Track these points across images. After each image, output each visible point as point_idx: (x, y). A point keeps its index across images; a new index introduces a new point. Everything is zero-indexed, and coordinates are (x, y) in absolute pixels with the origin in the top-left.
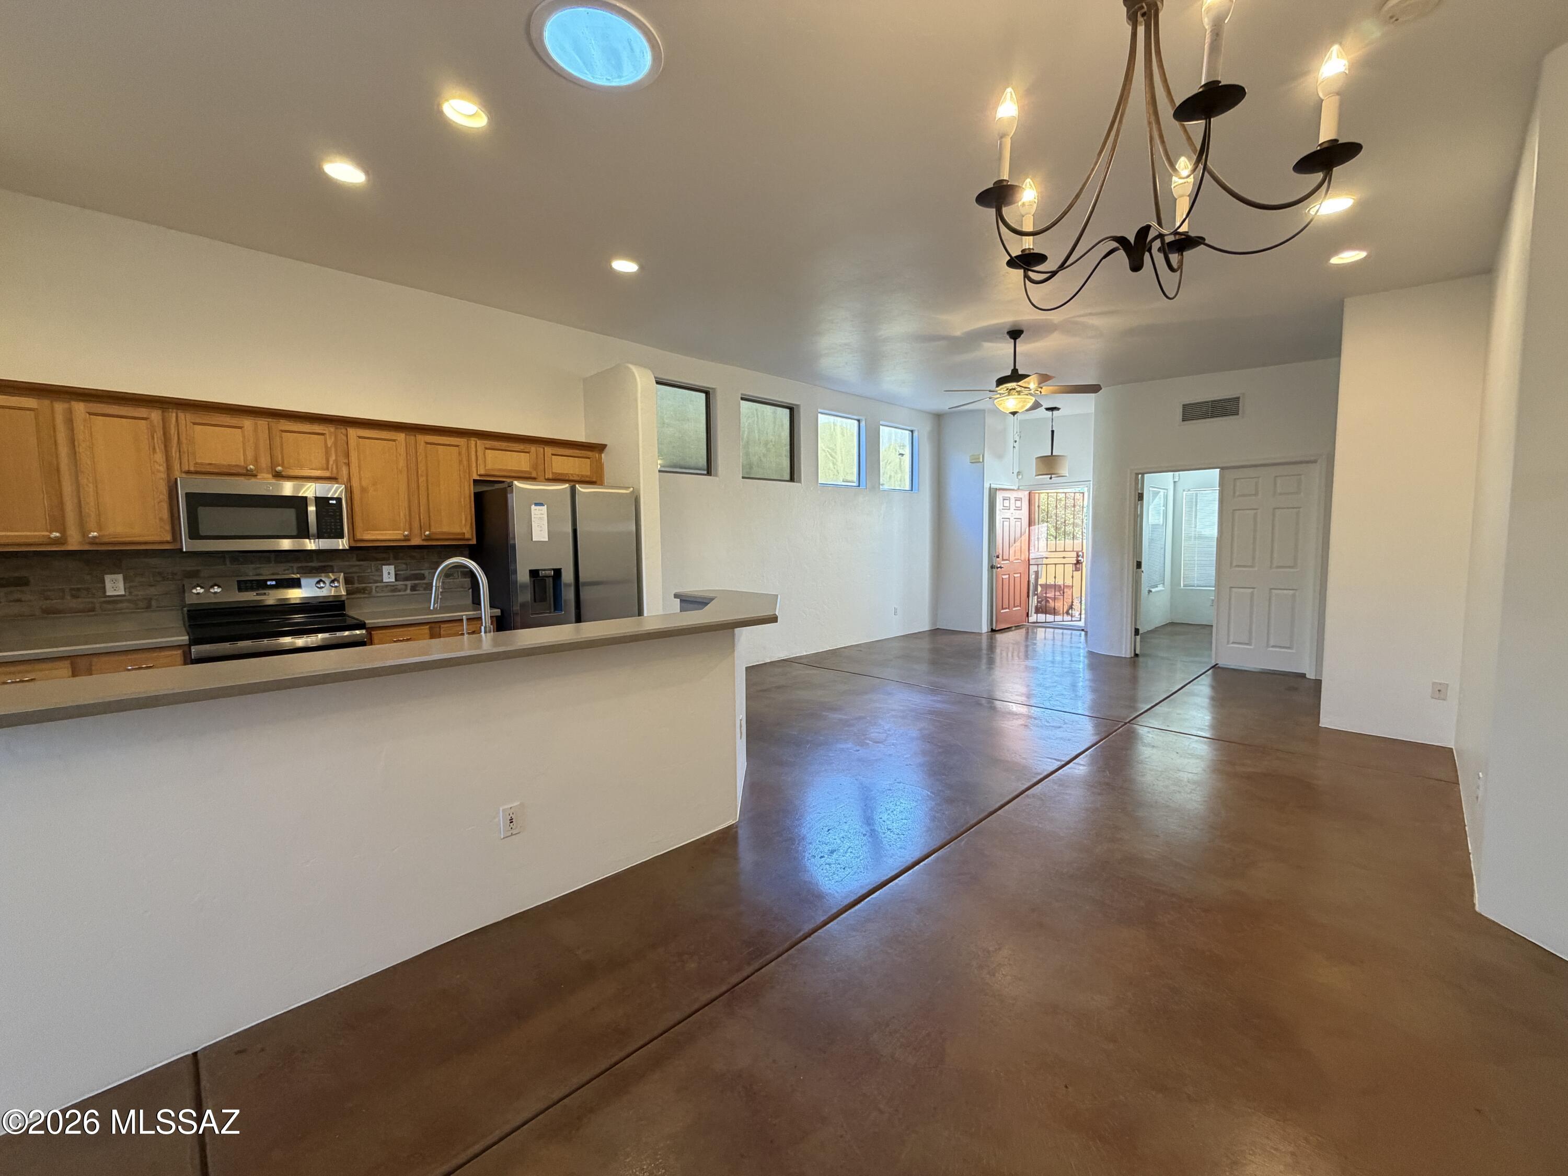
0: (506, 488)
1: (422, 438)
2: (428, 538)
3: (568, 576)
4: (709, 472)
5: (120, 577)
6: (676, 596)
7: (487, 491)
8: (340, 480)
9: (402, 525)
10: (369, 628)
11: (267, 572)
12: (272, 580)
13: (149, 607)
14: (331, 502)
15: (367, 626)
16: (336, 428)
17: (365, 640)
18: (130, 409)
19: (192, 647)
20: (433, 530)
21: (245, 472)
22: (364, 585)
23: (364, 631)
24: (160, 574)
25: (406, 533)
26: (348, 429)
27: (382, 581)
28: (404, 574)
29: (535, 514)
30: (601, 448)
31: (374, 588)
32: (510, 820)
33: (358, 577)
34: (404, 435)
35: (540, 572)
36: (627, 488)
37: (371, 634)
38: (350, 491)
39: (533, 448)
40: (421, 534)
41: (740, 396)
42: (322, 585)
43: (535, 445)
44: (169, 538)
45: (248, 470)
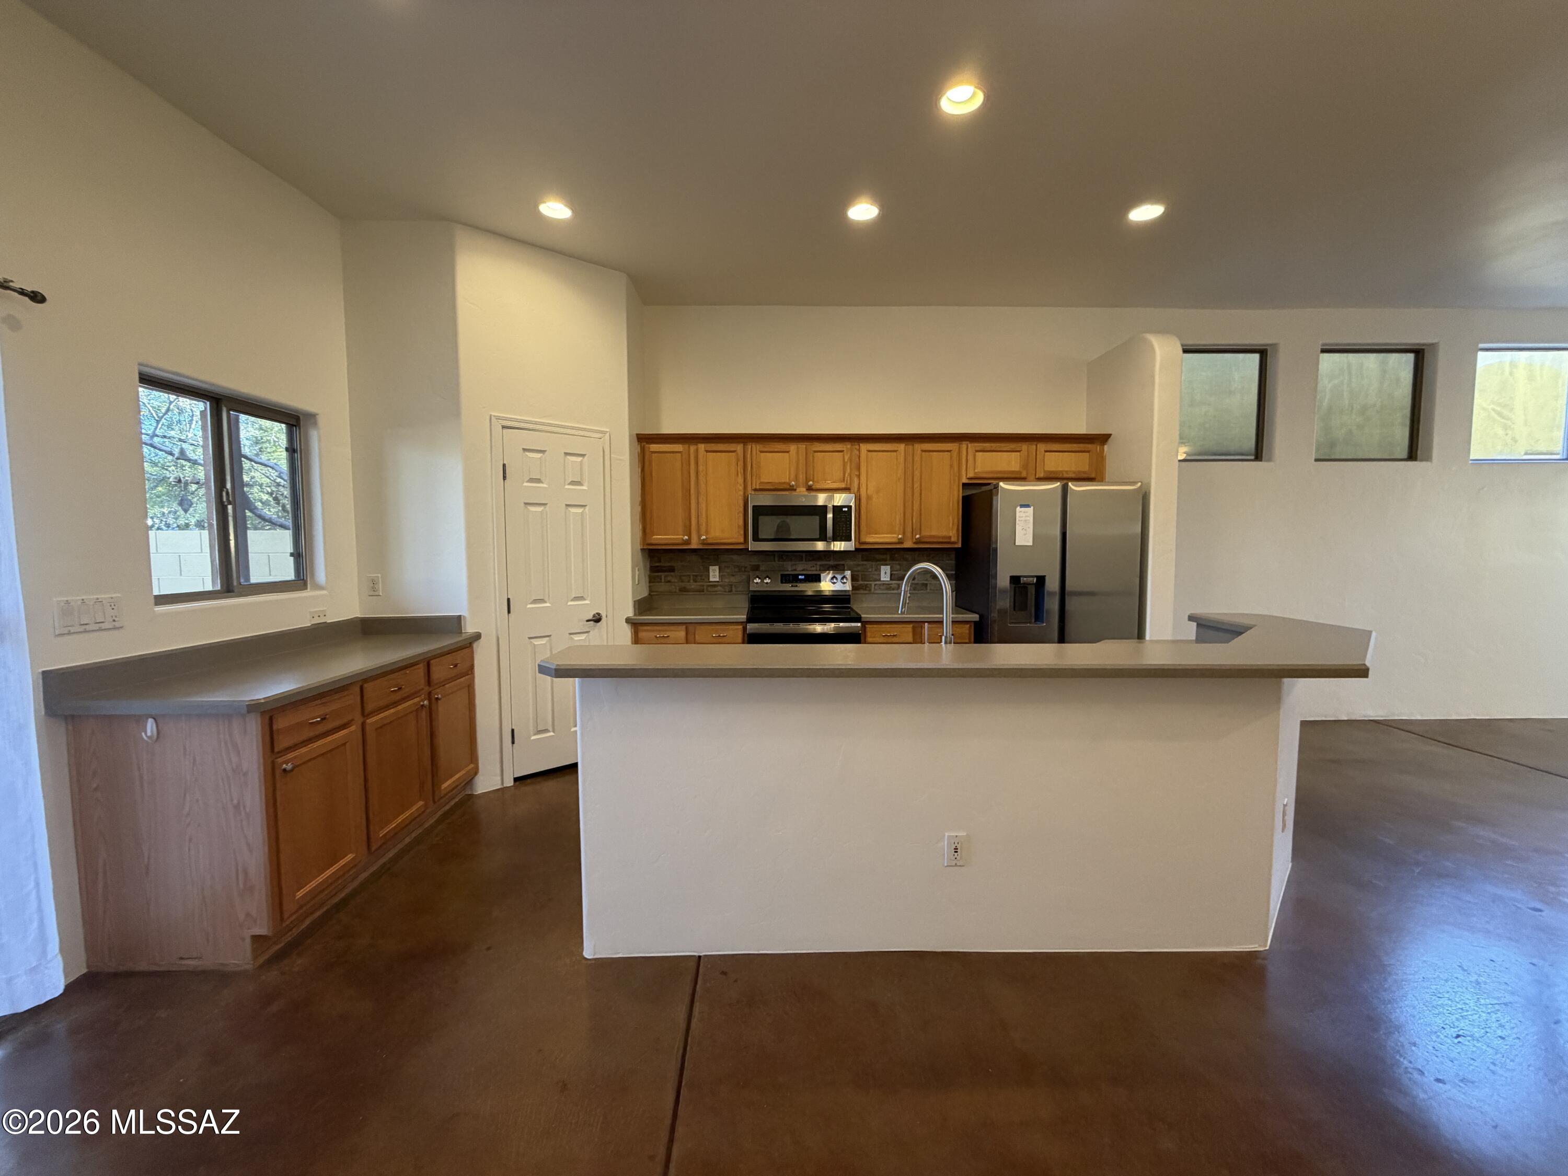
0: (991, 490)
1: (919, 447)
2: (918, 542)
3: (1053, 584)
4: (1259, 456)
5: (717, 568)
6: (1191, 618)
7: (973, 494)
8: (852, 490)
9: (897, 529)
10: (864, 622)
11: (801, 568)
12: (802, 575)
13: (731, 591)
14: (844, 509)
15: (863, 620)
16: (852, 445)
17: (860, 632)
18: (726, 445)
19: (748, 624)
20: (924, 534)
21: (789, 487)
22: (866, 583)
23: (859, 624)
24: (738, 566)
25: (900, 536)
26: (861, 445)
27: (879, 580)
28: (897, 574)
29: (1020, 517)
30: (1104, 439)
31: (873, 585)
32: (955, 849)
33: (862, 575)
34: (904, 445)
35: (1022, 579)
36: (1134, 483)
37: (865, 627)
38: (858, 500)
39: (1024, 447)
40: (913, 536)
41: (1320, 347)
42: (835, 581)
43: (1027, 443)
44: (742, 540)
45: (790, 486)
